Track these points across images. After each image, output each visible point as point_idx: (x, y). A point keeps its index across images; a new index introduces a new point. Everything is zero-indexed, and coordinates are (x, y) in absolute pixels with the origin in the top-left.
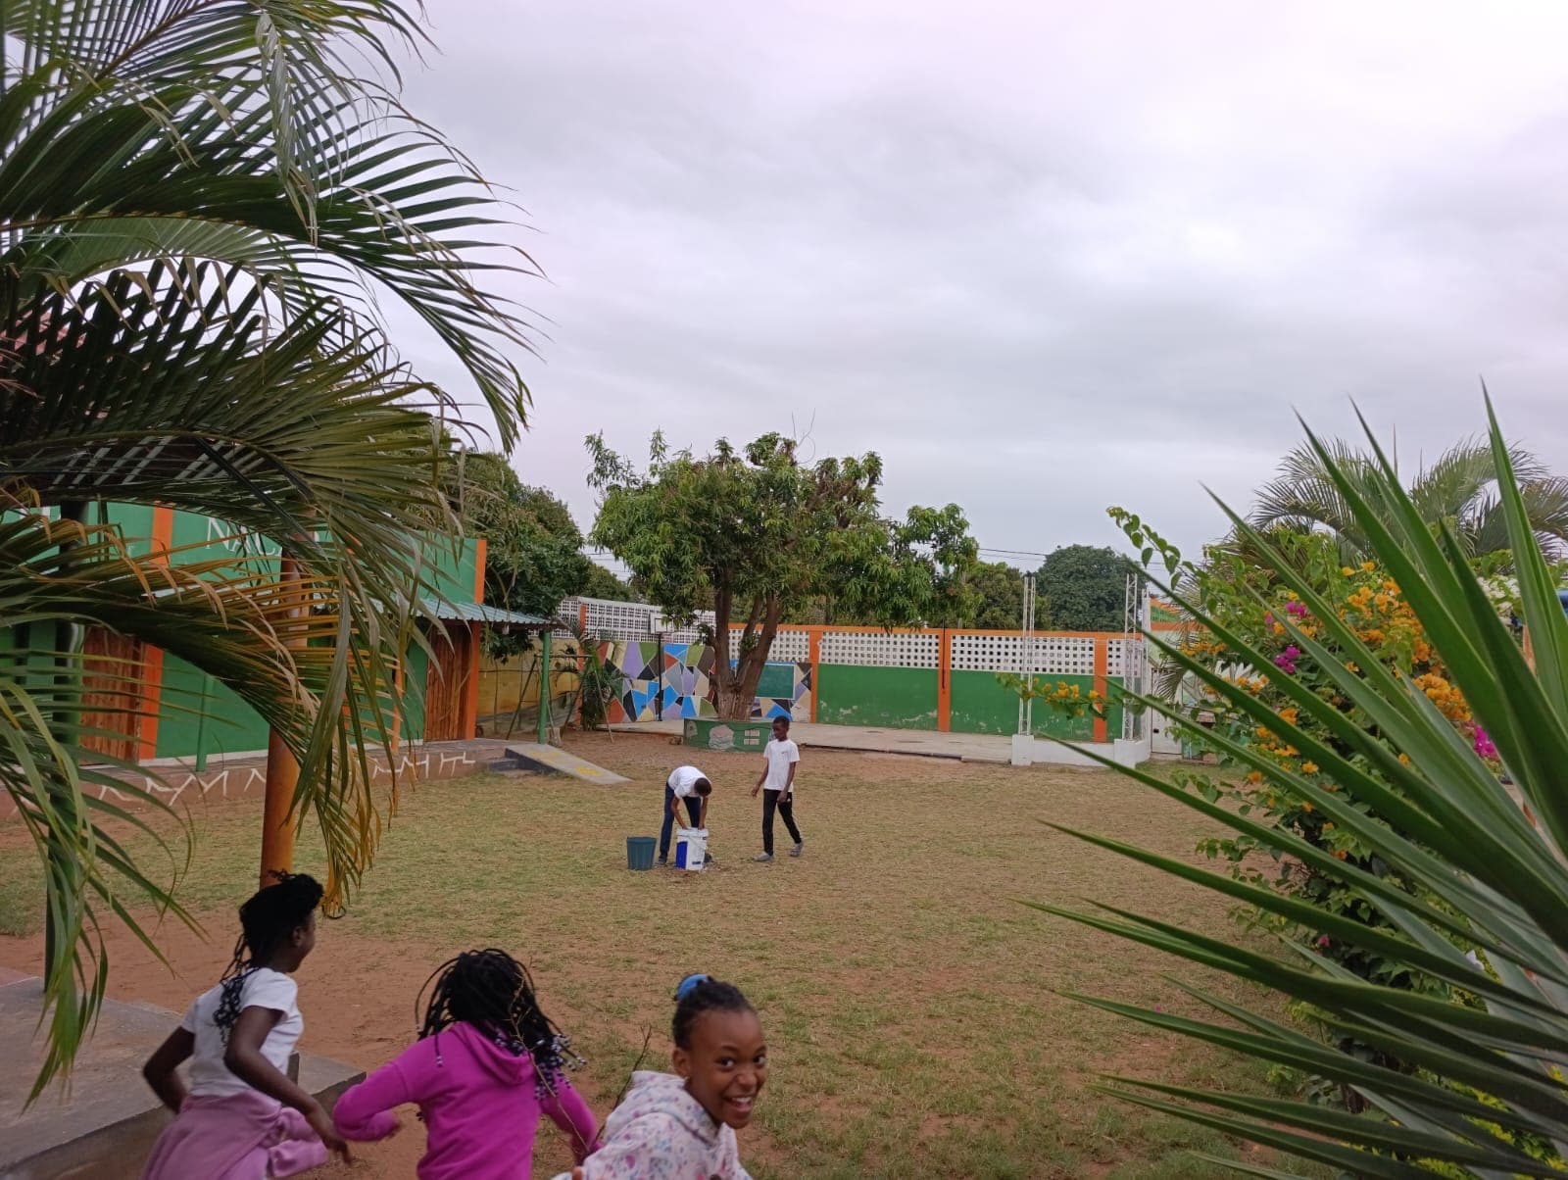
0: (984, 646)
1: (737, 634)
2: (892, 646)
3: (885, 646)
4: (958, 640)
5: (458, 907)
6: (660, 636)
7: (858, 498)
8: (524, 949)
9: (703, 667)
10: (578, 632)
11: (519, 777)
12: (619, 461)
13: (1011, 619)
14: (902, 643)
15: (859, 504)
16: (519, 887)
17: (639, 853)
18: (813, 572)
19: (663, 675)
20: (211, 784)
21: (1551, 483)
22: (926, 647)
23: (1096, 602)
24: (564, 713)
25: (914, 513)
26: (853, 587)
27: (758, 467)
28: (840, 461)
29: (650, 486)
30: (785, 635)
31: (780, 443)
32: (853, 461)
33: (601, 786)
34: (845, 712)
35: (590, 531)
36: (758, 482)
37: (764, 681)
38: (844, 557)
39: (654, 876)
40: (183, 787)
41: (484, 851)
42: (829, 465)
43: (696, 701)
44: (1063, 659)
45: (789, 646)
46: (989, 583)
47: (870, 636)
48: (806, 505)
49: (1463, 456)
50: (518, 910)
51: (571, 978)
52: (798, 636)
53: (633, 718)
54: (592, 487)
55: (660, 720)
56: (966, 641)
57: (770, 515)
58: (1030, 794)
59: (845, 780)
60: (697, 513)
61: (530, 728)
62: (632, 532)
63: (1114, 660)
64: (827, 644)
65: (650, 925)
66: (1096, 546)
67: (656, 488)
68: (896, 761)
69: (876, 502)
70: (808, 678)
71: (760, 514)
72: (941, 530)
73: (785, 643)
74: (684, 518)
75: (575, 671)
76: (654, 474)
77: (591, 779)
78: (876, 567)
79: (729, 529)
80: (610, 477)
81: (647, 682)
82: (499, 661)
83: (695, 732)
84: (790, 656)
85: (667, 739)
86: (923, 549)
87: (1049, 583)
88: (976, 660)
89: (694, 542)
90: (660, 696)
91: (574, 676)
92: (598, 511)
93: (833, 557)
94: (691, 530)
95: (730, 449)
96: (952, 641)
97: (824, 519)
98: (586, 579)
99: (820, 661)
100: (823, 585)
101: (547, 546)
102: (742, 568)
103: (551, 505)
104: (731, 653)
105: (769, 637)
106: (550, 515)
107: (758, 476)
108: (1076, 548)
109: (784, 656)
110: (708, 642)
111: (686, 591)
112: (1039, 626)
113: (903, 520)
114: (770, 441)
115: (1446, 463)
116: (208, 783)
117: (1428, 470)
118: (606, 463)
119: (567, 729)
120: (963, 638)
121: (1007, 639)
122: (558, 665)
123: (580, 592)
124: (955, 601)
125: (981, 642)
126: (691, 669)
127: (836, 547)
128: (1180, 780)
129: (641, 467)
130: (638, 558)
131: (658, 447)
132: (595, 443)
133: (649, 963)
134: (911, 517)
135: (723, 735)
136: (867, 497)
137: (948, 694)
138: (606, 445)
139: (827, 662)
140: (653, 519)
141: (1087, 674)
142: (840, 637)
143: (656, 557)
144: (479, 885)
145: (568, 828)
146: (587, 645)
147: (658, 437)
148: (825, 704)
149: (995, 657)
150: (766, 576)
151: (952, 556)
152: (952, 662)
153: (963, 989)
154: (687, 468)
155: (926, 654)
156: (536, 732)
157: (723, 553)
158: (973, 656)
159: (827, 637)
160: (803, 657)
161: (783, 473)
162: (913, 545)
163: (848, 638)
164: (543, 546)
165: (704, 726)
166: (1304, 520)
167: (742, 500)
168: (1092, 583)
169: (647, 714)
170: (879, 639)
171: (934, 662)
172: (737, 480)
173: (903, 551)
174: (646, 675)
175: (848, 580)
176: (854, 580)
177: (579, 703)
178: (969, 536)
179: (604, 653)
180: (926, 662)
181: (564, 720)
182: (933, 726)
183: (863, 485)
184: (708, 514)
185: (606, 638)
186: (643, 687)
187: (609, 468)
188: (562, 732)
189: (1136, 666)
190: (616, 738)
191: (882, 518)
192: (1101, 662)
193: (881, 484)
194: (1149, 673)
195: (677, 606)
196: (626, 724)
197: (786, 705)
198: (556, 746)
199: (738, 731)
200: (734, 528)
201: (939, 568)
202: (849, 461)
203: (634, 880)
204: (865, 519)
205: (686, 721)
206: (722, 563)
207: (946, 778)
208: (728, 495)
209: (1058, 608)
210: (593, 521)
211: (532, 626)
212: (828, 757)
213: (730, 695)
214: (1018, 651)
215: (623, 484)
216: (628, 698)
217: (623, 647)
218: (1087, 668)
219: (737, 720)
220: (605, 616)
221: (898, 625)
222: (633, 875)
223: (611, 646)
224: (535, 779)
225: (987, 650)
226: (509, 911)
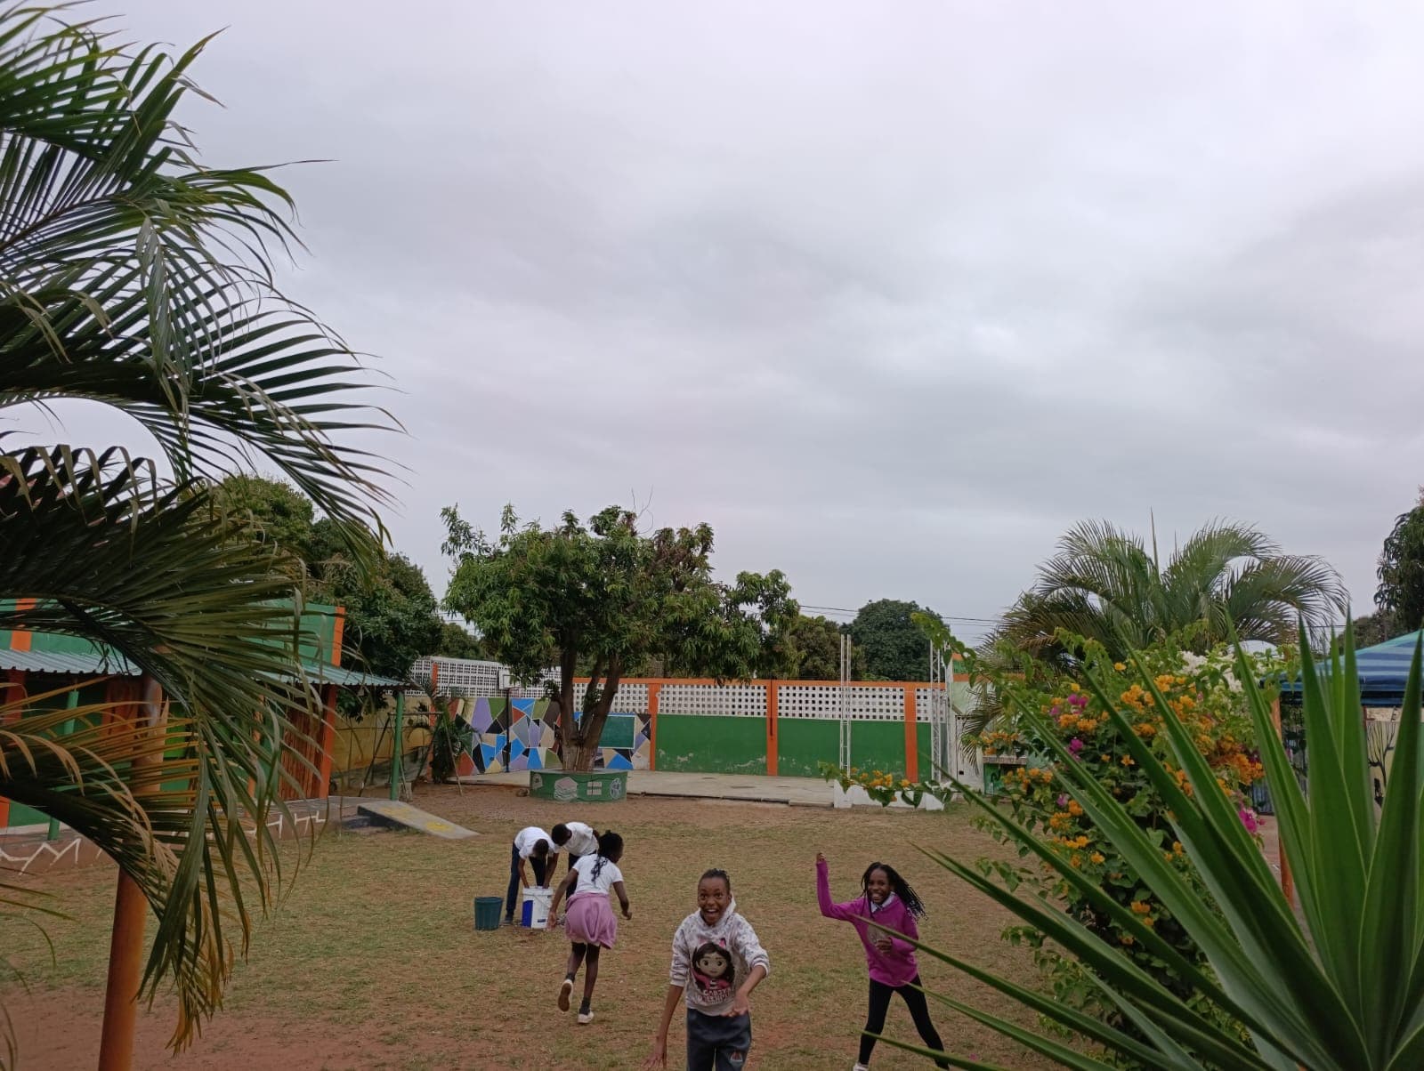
0: (807, 695)
1: (581, 688)
2: (724, 696)
3: (718, 696)
4: (784, 691)
5: (307, 977)
6: (507, 691)
7: (692, 564)
8: (372, 1021)
9: (549, 719)
10: (430, 689)
11: (371, 834)
12: (471, 531)
13: (830, 668)
14: (734, 694)
15: (693, 570)
16: (369, 953)
17: (486, 914)
18: (652, 632)
19: (511, 728)
20: (64, 852)
21: (1284, 560)
22: (755, 698)
23: (904, 651)
24: (416, 767)
25: (742, 578)
26: (689, 645)
27: (601, 537)
28: (676, 531)
29: (501, 553)
30: (626, 689)
31: (621, 515)
32: (687, 531)
33: (450, 841)
34: (683, 759)
35: (443, 597)
36: (601, 551)
37: (607, 732)
38: (681, 619)
39: (501, 936)
40: (35, 855)
41: (334, 916)
42: (666, 534)
43: (542, 752)
44: (878, 707)
45: (630, 697)
46: (809, 635)
47: (704, 687)
48: (646, 570)
49: (1210, 535)
50: (367, 980)
51: (417, 1050)
52: (638, 689)
53: (482, 769)
54: (445, 554)
55: (508, 771)
56: (791, 691)
57: (613, 581)
58: (851, 836)
59: (682, 827)
60: (544, 579)
61: (383, 782)
62: (483, 597)
63: (922, 708)
64: (665, 696)
65: (497, 989)
66: (903, 601)
67: (507, 556)
68: (730, 807)
69: (709, 568)
70: (647, 728)
71: (603, 580)
72: (766, 593)
73: (626, 695)
74: (532, 585)
75: (427, 727)
76: (504, 544)
77: (443, 835)
78: (709, 628)
79: (574, 592)
80: (463, 546)
81: (495, 735)
82: (353, 719)
83: (540, 784)
84: (631, 708)
85: (515, 790)
86: (751, 610)
87: (863, 633)
88: (801, 708)
89: (541, 607)
90: (508, 748)
91: (426, 732)
92: (451, 578)
93: (670, 619)
94: (539, 596)
95: (576, 520)
96: (779, 691)
97: (660, 581)
98: (439, 640)
99: (659, 712)
100: (661, 644)
101: (402, 611)
102: (586, 628)
103: (407, 569)
104: (575, 706)
105: (610, 692)
106: (407, 580)
107: (601, 545)
108: (885, 602)
109: (625, 707)
110: (554, 698)
111: (533, 652)
112: (856, 676)
113: (733, 584)
114: (612, 513)
115: (1196, 543)
116: (60, 851)
117: (1181, 548)
118: (459, 532)
119: (418, 782)
120: (788, 688)
121: (827, 689)
122: (410, 721)
123: (434, 652)
124: (781, 658)
125: (804, 691)
126: (537, 722)
127: (673, 610)
128: (985, 868)
129: (492, 535)
130: (489, 623)
131: (508, 519)
132: (450, 515)
133: (495, 1031)
134: (740, 582)
135: (568, 787)
136: (701, 563)
137: (776, 742)
138: (461, 516)
139: (665, 713)
140: (503, 585)
141: (899, 720)
142: (677, 689)
143: (505, 621)
144: (329, 952)
145: (418, 888)
146: (438, 702)
147: (509, 510)
148: (663, 753)
149: (817, 706)
150: (608, 637)
151: (777, 616)
152: (779, 711)
153: (795, 1045)
154: (536, 538)
155: (755, 704)
156: (388, 786)
157: (569, 615)
158: (797, 705)
159: (665, 689)
160: (643, 709)
161: (624, 543)
162: (743, 607)
163: (683, 689)
164: (398, 610)
165: (549, 779)
166: (1080, 591)
167: (586, 567)
168: (900, 634)
169: (494, 766)
170: (713, 690)
171: (762, 710)
172: (582, 549)
173: (733, 613)
174: (495, 729)
175: (684, 639)
176: (689, 639)
177: (430, 758)
178: (792, 598)
179: (454, 709)
180: (755, 711)
181: (416, 774)
182: (762, 771)
183: (696, 553)
184: (555, 581)
185: (457, 694)
186: (491, 740)
187: (462, 538)
188: (414, 784)
189: (941, 712)
190: (466, 791)
191: (714, 582)
192: (910, 708)
193: (712, 551)
194: (953, 719)
195: (526, 667)
196: (475, 777)
197: (627, 754)
198: (408, 802)
199: (581, 782)
200: (579, 591)
201: (766, 627)
202: (684, 531)
203: (481, 941)
204: (699, 584)
205: (532, 774)
206: (567, 624)
207: (774, 822)
208: (574, 563)
209: (871, 657)
210: (447, 588)
211: (386, 687)
212: (668, 804)
213: (574, 748)
214: (837, 699)
215: (475, 552)
216: (478, 750)
217: (473, 704)
218: (898, 714)
219: (580, 772)
220: (457, 674)
221: (730, 680)
222: (480, 936)
223: (461, 702)
224: (385, 836)
225: (810, 699)
226: (357, 979)
